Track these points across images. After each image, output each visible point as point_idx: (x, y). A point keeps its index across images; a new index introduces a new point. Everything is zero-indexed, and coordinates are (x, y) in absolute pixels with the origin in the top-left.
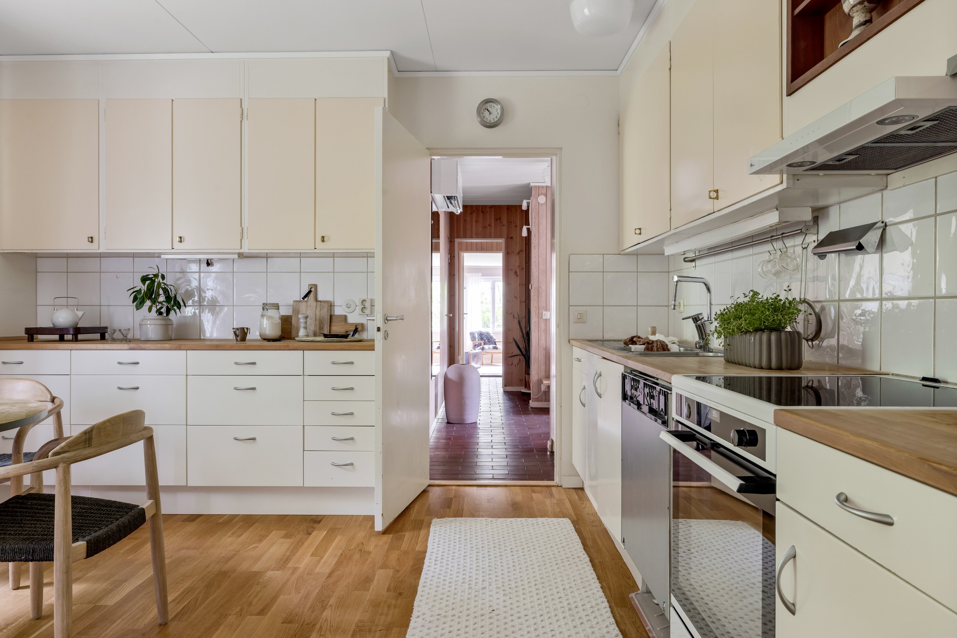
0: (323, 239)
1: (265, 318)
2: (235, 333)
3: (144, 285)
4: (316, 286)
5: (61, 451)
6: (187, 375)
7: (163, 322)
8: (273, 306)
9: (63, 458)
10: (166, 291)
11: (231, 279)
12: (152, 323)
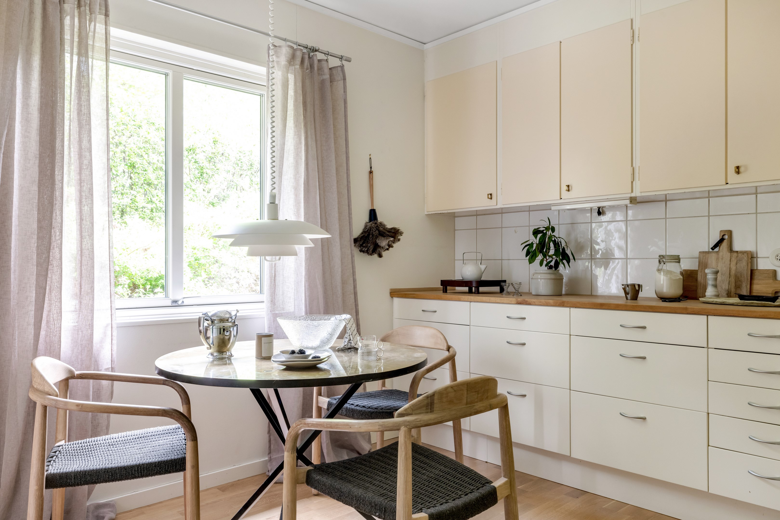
0: (738, 170)
1: (662, 273)
2: (624, 289)
3: (536, 238)
4: (730, 233)
5: (405, 412)
6: (570, 335)
7: (553, 276)
8: (672, 258)
9: (405, 421)
10: (557, 245)
11: (624, 230)
12: (542, 278)
